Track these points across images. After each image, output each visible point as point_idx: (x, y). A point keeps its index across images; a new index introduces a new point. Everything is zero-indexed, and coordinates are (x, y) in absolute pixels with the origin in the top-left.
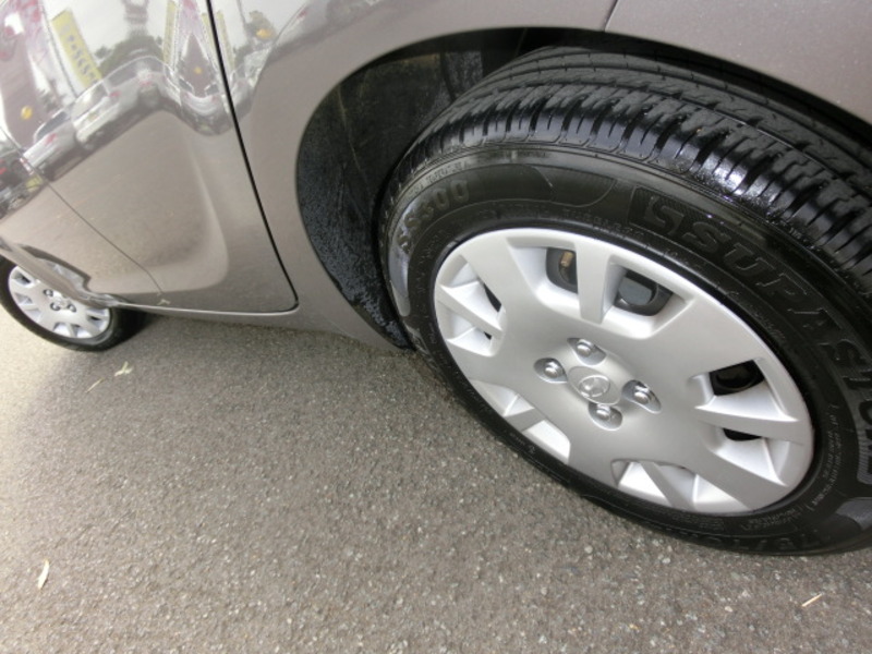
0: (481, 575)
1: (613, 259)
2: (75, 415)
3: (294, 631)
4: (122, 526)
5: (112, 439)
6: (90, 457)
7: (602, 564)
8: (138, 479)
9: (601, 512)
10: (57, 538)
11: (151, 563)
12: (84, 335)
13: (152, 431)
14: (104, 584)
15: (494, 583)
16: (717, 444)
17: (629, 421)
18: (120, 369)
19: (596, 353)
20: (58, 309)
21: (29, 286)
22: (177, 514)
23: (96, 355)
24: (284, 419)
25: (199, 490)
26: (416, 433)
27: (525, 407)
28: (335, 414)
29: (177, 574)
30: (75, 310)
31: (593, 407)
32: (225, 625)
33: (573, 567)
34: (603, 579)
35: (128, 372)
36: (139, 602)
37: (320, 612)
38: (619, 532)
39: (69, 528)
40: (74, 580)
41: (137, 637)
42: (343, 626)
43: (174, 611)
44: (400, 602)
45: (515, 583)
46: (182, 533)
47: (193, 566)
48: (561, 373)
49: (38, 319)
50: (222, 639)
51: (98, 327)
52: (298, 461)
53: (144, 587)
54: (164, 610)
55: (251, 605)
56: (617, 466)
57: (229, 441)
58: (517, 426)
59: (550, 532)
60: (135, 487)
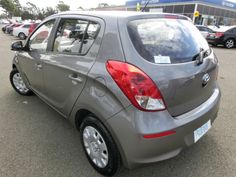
0: (71, 165)
1: (100, 136)
2: (12, 106)
3: (42, 161)
4: (17, 132)
5: (19, 115)
6: (14, 116)
7: (86, 169)
8: (23, 126)
9: (90, 164)
10: (3, 128)
11: (21, 141)
12: (21, 90)
13: (28, 118)
14: (11, 140)
15: (72, 166)
16: (102, 158)
17: (96, 152)
18: (25, 101)
19: (96, 144)
20: (20, 84)
21: (18, 77)
22: (28, 135)
23: (20, 95)
24: (53, 129)
25: (34, 133)
26: (73, 143)
27: (88, 146)
28: (62, 133)
29: (25, 145)
30: (23, 86)
31: (94, 149)
32: (31, 155)
33: (83, 168)
34: (85, 171)
35: (27, 103)
36: (17, 146)
37: (47, 160)
38: (90, 167)
39: (6, 127)
40: (5, 137)
41: (15, 151)
42: (49, 163)
43: (23, 150)
44: (59, 163)
45: (75, 167)
46: (28, 139)
47: (29, 145)
48: (92, 144)
49: (14, 83)
50: (30, 157)
51: (25, 91)
52: (53, 137)
53: (18, 144)
54: (21, 149)
55: (37, 154)
56: (94, 157)
57: (42, 128)
58: (86, 148)
59: (83, 164)
60: (22, 127)
